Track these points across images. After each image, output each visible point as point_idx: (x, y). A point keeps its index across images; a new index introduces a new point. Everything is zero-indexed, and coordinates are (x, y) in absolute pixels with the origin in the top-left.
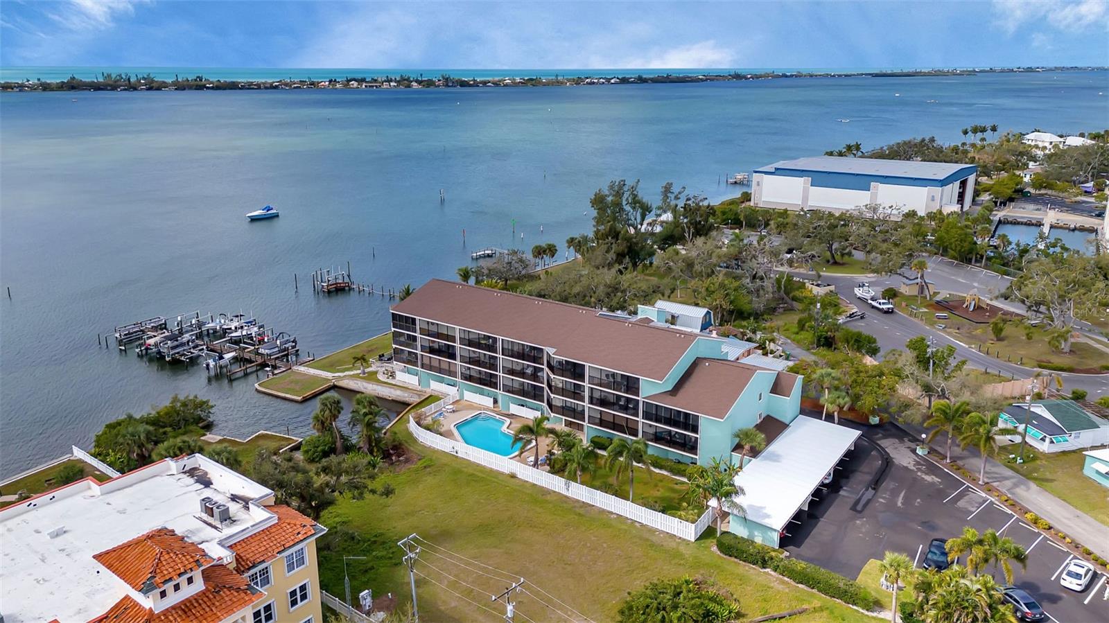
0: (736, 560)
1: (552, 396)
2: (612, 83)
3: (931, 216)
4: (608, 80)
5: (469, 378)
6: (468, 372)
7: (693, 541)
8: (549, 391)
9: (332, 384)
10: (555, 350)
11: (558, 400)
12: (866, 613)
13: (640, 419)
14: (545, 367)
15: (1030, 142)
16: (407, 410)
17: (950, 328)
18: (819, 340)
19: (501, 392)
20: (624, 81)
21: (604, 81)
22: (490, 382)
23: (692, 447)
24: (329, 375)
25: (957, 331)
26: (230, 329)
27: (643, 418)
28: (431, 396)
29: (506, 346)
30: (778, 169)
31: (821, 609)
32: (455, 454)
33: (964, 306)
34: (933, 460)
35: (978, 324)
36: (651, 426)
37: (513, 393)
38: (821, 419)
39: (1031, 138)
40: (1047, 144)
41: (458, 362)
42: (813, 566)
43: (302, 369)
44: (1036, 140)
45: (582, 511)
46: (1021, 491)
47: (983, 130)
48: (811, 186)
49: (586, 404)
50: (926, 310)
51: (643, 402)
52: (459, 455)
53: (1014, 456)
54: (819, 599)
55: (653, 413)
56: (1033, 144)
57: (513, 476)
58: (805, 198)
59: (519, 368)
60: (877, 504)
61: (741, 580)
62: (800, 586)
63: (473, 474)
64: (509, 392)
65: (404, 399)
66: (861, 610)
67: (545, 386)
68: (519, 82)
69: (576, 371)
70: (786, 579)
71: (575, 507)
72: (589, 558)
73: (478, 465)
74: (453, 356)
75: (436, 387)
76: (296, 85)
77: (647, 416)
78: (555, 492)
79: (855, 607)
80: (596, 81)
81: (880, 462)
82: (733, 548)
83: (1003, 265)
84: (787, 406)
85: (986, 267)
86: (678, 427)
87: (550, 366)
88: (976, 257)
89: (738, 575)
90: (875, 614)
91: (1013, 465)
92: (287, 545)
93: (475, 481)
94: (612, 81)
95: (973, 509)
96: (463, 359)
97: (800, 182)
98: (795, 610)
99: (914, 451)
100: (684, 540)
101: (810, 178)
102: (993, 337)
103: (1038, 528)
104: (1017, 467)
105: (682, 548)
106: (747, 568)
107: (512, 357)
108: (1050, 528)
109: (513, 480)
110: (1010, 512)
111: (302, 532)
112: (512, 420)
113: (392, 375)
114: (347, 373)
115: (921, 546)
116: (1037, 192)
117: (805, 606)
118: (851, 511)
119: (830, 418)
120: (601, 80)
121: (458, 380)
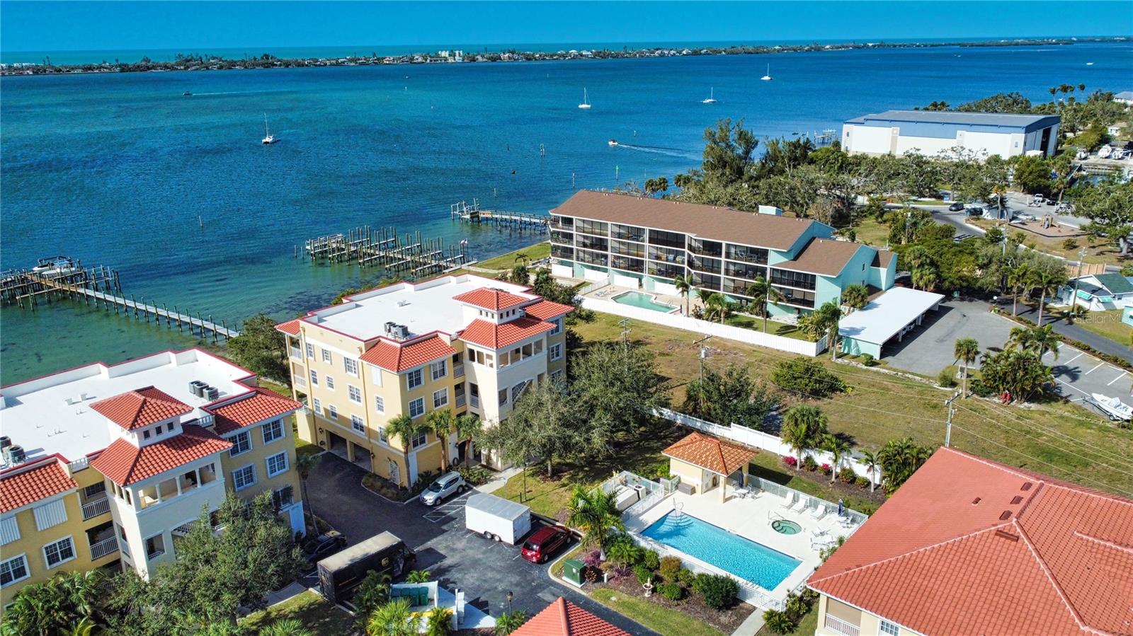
1: (693, 272)
5: (620, 265)
6: (617, 260)
7: (814, 355)
8: (690, 269)
10: (696, 234)
11: (696, 276)
19: (647, 274)
22: (639, 266)
24: (495, 271)
28: (585, 280)
29: (652, 236)
30: (867, 120)
34: (1002, 315)
35: (1050, 238)
36: (776, 287)
37: (658, 274)
38: (912, 288)
41: (609, 253)
43: (471, 268)
48: (900, 135)
49: (722, 275)
51: (771, 269)
55: (779, 277)
56: (1122, 102)
58: (894, 147)
59: (661, 253)
64: (653, 273)
67: (686, 266)
69: (713, 248)
75: (589, 274)
77: (774, 280)
84: (884, 275)
86: (799, 286)
87: (690, 247)
96: (613, 250)
100: (805, 356)
101: (899, 129)
107: (657, 244)
112: (657, 296)
119: (919, 288)
121: (609, 267)
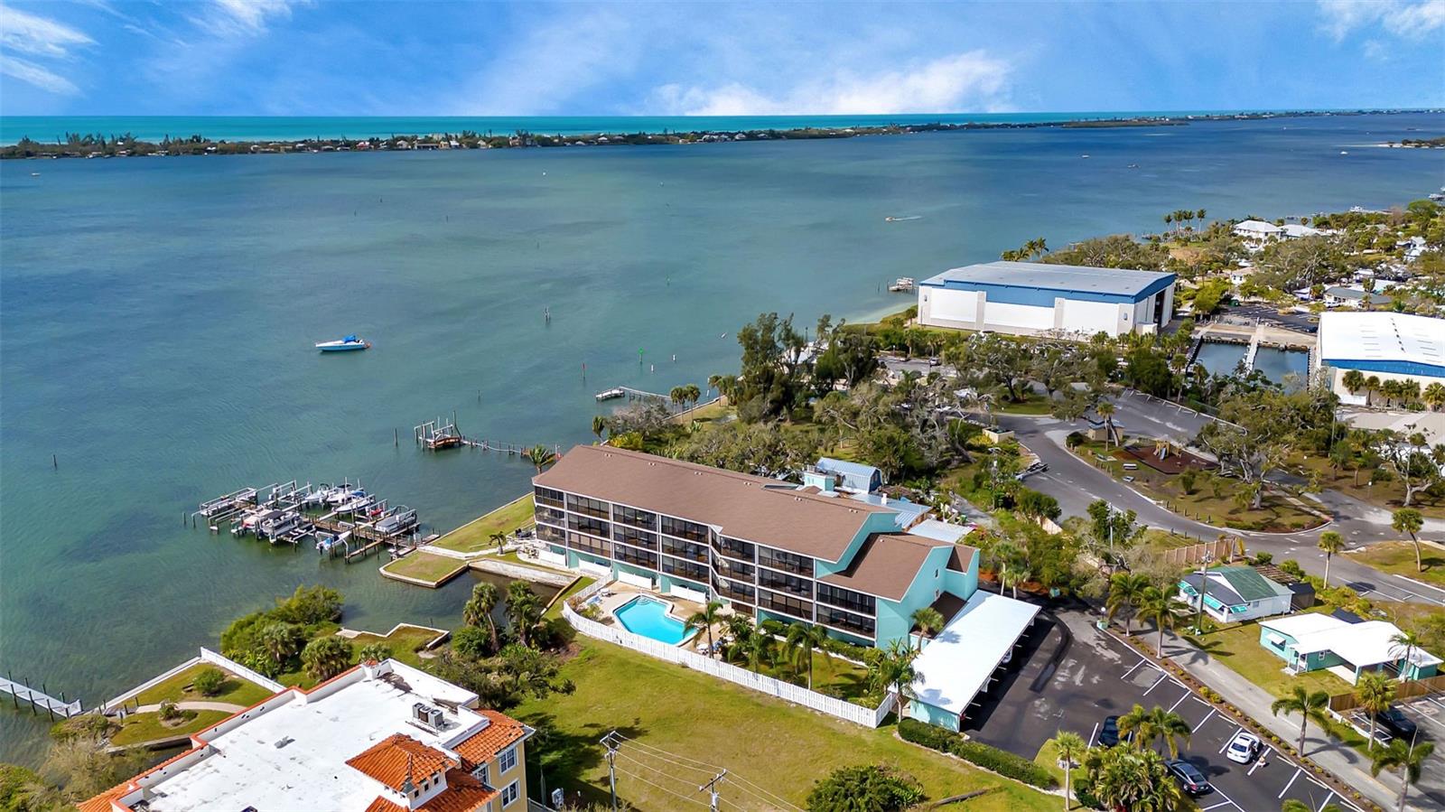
0: (918, 745)
1: (719, 577)
3: (1124, 338)
5: (624, 557)
6: (622, 551)
7: (875, 727)
8: (715, 571)
9: (466, 565)
10: (721, 528)
11: (723, 581)
12: (1043, 791)
13: (814, 601)
14: (709, 545)
15: (1242, 233)
16: (558, 595)
17: (1139, 480)
18: (997, 502)
19: (661, 572)
21: (726, 137)
22: (650, 561)
23: (869, 628)
24: (461, 555)
25: (1146, 484)
26: (337, 502)
27: (817, 600)
28: (581, 577)
29: (665, 523)
30: (948, 281)
31: (1001, 789)
32: (619, 643)
33: (1155, 453)
34: (1113, 633)
35: (1168, 476)
36: (825, 607)
37: (674, 574)
38: (999, 594)
39: (1244, 228)
40: (1262, 236)
41: (611, 540)
42: (992, 748)
43: (429, 549)
44: (1249, 231)
45: (760, 701)
46: (1199, 664)
47: (1188, 217)
48: (987, 301)
49: (756, 586)
50: (1115, 459)
51: (818, 583)
52: (624, 645)
53: (1192, 627)
54: (998, 779)
55: (827, 594)
56: (1246, 235)
57: (684, 666)
58: (980, 314)
59: (678, 547)
60: (1056, 683)
61: (922, 764)
62: (981, 768)
63: (640, 666)
64: (669, 572)
65: (550, 581)
66: (1038, 789)
67: (710, 566)
68: (618, 140)
69: (746, 551)
70: (967, 762)
71: (752, 697)
72: (772, 748)
73: (645, 655)
74: (605, 533)
75: (585, 568)
76: (326, 147)
77: (821, 597)
78: (729, 682)
79: (1032, 787)
80: (716, 137)
81: (1060, 638)
82: (913, 732)
83: (1201, 401)
84: (965, 581)
85: (1181, 402)
86: (854, 609)
87: (714, 544)
88: (1171, 391)
89: (920, 760)
90: (1051, 792)
91: (1192, 637)
92: (502, 747)
93: (645, 672)
94: (737, 137)
95: (1148, 685)
96: (617, 537)
97: (973, 297)
98: (976, 792)
99: (1094, 625)
100: (866, 727)
101: (985, 293)
102: (1183, 490)
103: (1210, 701)
104: (1196, 639)
105: (864, 736)
106: (929, 753)
107: (673, 535)
108: (1222, 702)
109: (685, 669)
110: (1185, 686)
111: (513, 734)
112: (674, 603)
113: (535, 555)
114: (481, 552)
115: (1097, 724)
116: (1247, 300)
117: (986, 787)
118: (1031, 692)
119: (1008, 593)
120: (723, 136)
121: (612, 559)
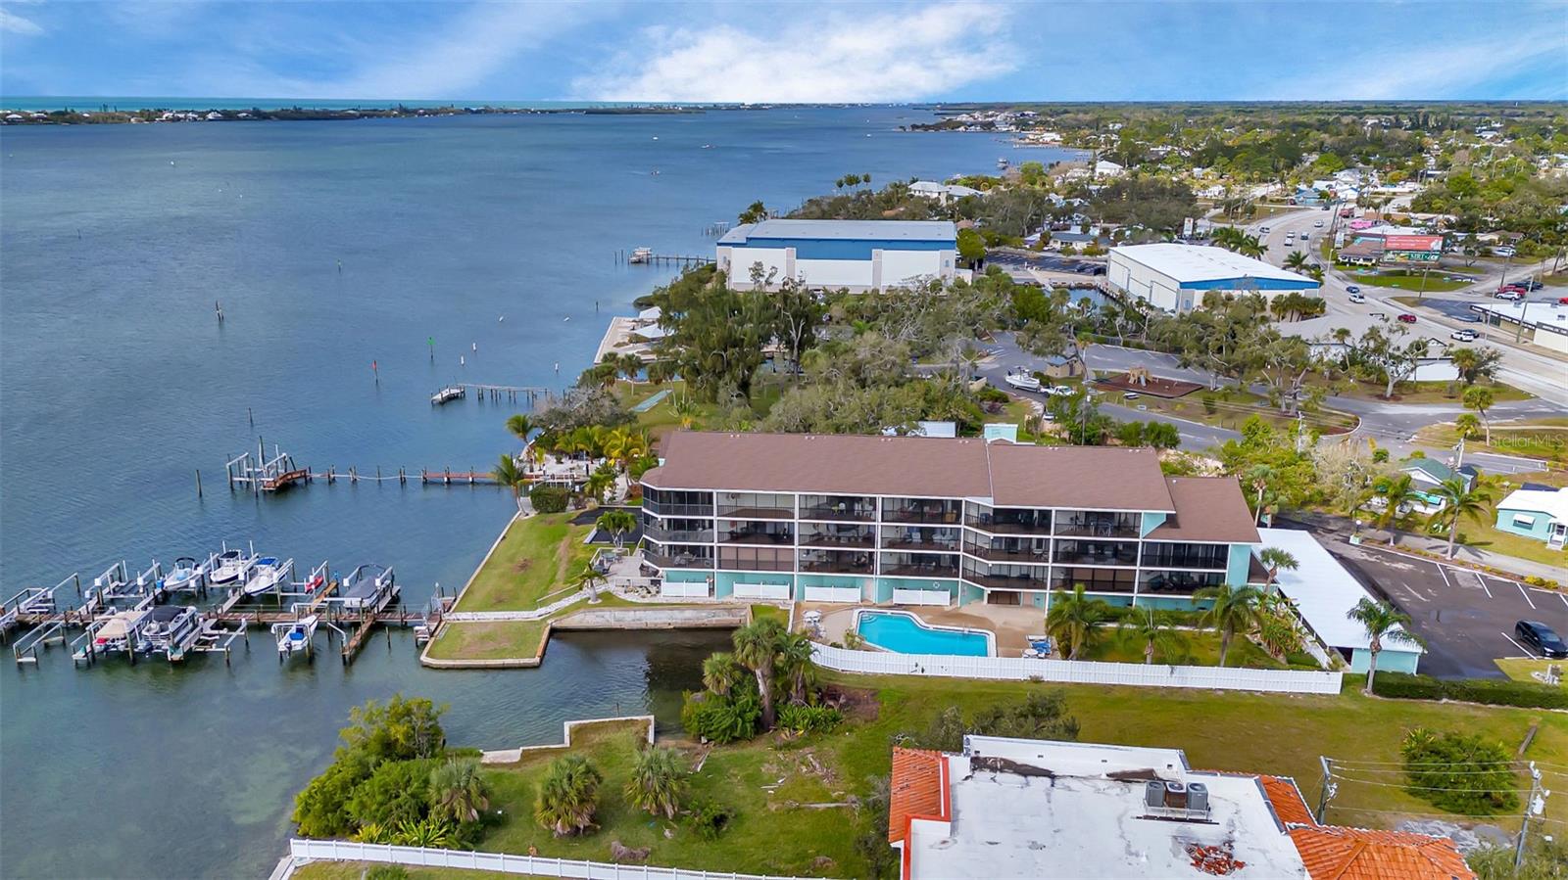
0: (1405, 700)
2: (210, 120)
4: (203, 115)
5: (815, 566)
6: (812, 558)
7: (1343, 694)
8: (979, 559)
9: (551, 627)
10: (991, 498)
11: (1001, 567)
13: (1138, 567)
14: (962, 525)
15: (917, 194)
19: (874, 576)
20: (229, 116)
21: (194, 116)
24: (525, 616)
27: (1141, 565)
28: (751, 607)
29: (888, 508)
30: (751, 239)
33: (1134, 382)
36: (1152, 572)
37: (899, 574)
39: (919, 188)
41: (795, 547)
43: (466, 616)
44: (924, 192)
49: (1049, 563)
51: (1145, 543)
52: (927, 673)
55: (1158, 555)
57: (1036, 681)
59: (901, 536)
64: (889, 573)
67: (961, 553)
68: (39, 118)
69: (1033, 520)
75: (745, 592)
77: (1148, 560)
80: (182, 116)
89: (1431, 714)
94: (210, 116)
95: (1480, 586)
96: (802, 541)
99: (1348, 542)
100: (1329, 695)
101: (795, 249)
103: (1549, 589)
105: (1343, 705)
106: (1426, 705)
107: (899, 521)
110: (1509, 581)
112: (913, 612)
114: (557, 605)
115: (1504, 634)
117: (1532, 724)
120: (190, 114)
121: (794, 573)
